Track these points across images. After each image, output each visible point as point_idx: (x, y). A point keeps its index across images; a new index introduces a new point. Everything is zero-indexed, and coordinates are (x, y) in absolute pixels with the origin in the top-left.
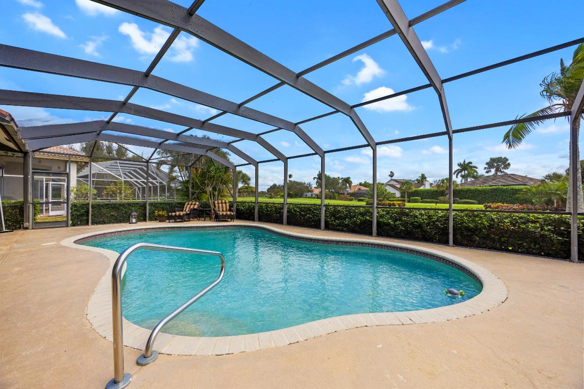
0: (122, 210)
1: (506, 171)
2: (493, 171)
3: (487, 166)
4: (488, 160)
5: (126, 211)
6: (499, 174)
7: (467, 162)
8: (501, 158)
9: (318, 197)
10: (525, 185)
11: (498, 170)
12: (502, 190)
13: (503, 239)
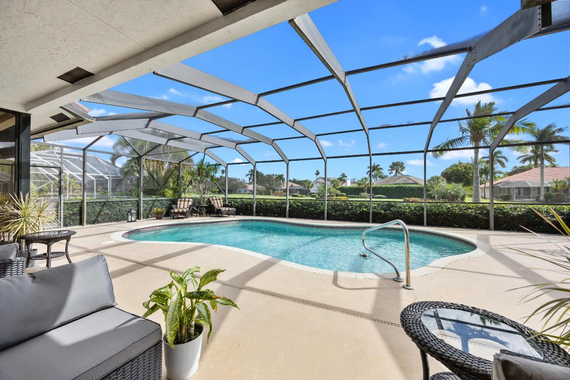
0: (116, 208)
1: (402, 173)
2: (394, 172)
3: (390, 169)
4: (391, 164)
5: (119, 209)
6: (398, 175)
7: (376, 165)
8: (399, 162)
9: (252, 192)
10: (417, 184)
11: (397, 171)
12: (402, 187)
13: (455, 220)
